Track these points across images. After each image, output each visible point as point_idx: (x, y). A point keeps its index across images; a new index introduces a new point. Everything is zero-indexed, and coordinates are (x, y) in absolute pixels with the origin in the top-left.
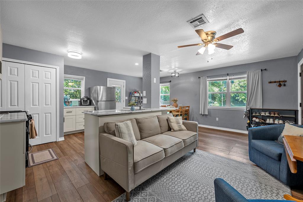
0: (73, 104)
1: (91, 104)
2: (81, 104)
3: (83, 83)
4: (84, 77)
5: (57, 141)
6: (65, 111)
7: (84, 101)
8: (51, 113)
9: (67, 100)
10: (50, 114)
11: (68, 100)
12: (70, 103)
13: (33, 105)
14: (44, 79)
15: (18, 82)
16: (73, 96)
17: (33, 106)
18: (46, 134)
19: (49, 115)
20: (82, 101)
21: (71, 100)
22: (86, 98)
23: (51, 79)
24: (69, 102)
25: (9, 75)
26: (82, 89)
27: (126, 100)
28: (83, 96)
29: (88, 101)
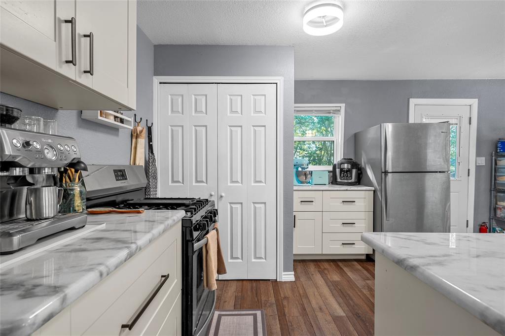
0: (315, 179)
1: (360, 179)
2: (334, 181)
3: (339, 121)
4: (343, 105)
5: (278, 280)
6: (297, 197)
7: (342, 170)
8: (265, 203)
9: (302, 168)
10: (263, 205)
11: (304, 168)
12: (309, 176)
13: (232, 182)
14: (252, 114)
15: (206, 126)
16: (314, 160)
17: (232, 184)
18: (256, 258)
19: (261, 207)
20: (338, 170)
21: (311, 168)
22: (348, 163)
23: (265, 114)
24: (305, 174)
25: (193, 114)
26: (338, 136)
27: (478, 168)
28: (338, 157)
29: (354, 171)
